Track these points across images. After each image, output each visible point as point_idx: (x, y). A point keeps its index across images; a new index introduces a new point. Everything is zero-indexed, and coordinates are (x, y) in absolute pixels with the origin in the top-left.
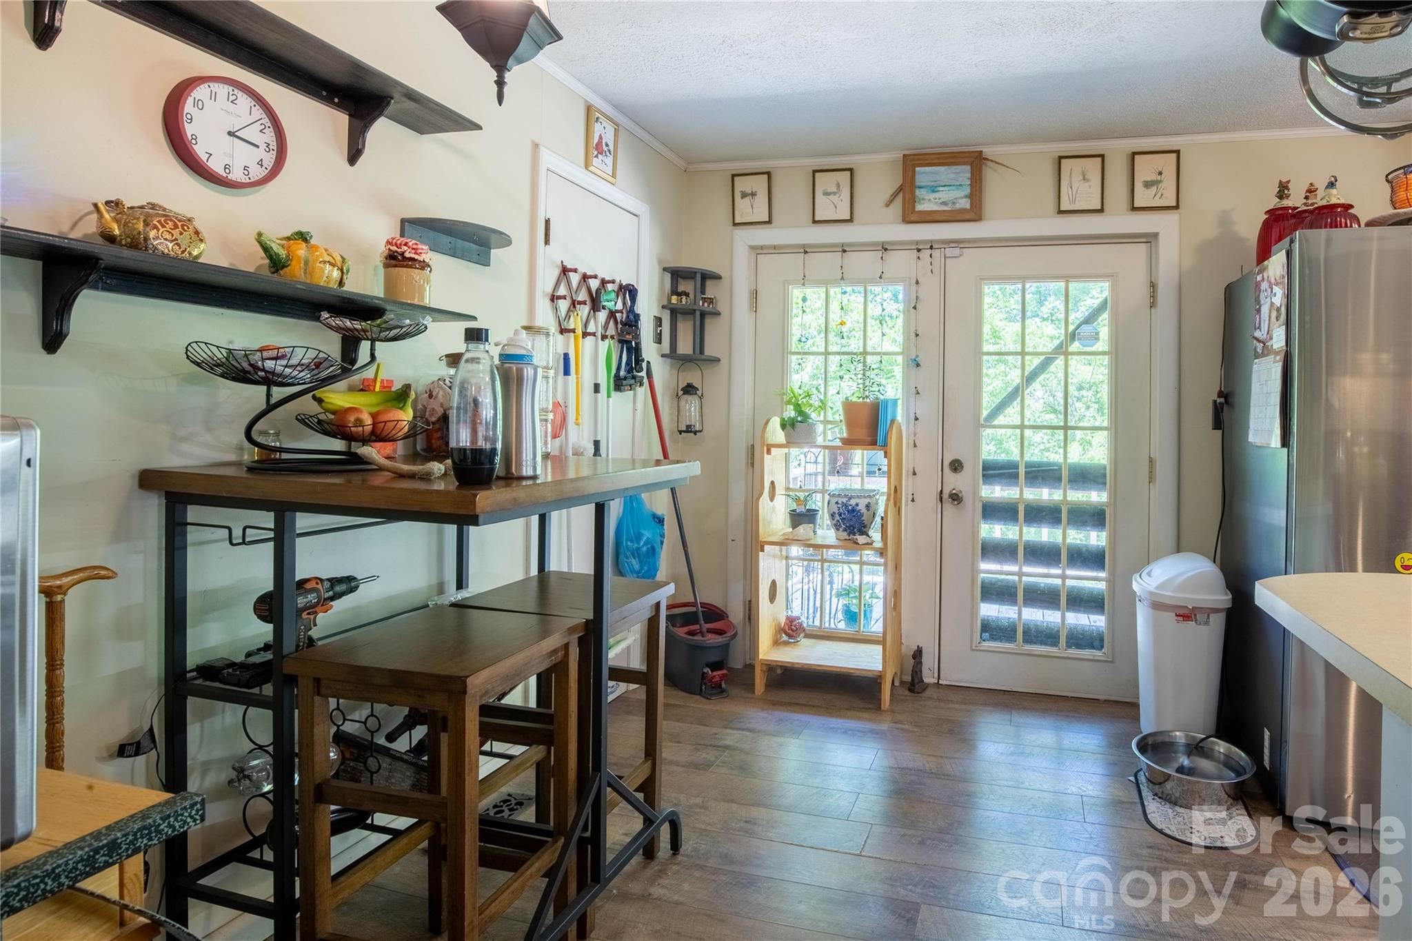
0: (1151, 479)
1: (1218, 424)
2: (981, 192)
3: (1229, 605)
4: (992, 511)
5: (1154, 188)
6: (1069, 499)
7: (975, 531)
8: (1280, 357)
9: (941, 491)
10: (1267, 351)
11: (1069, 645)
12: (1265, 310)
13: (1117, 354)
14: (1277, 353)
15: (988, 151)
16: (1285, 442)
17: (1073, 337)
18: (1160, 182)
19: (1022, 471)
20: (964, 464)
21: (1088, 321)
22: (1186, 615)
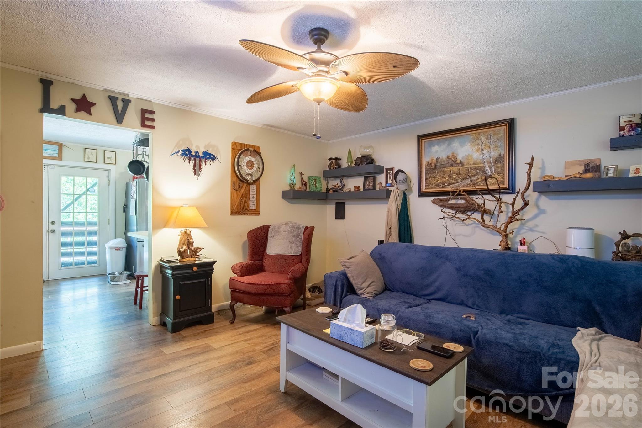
0: (109, 224)
1: (124, 211)
2: (62, 154)
3: (126, 246)
4: (64, 234)
5: (110, 159)
6: (87, 229)
7: (59, 240)
8: (135, 200)
9: (48, 230)
10: (133, 198)
11: (88, 264)
12: (133, 190)
13: (100, 195)
14: (135, 199)
15: (64, 143)
16: (136, 215)
17: (88, 190)
18: (111, 158)
19: (73, 223)
20: (56, 222)
21: (92, 187)
22: (118, 249)
